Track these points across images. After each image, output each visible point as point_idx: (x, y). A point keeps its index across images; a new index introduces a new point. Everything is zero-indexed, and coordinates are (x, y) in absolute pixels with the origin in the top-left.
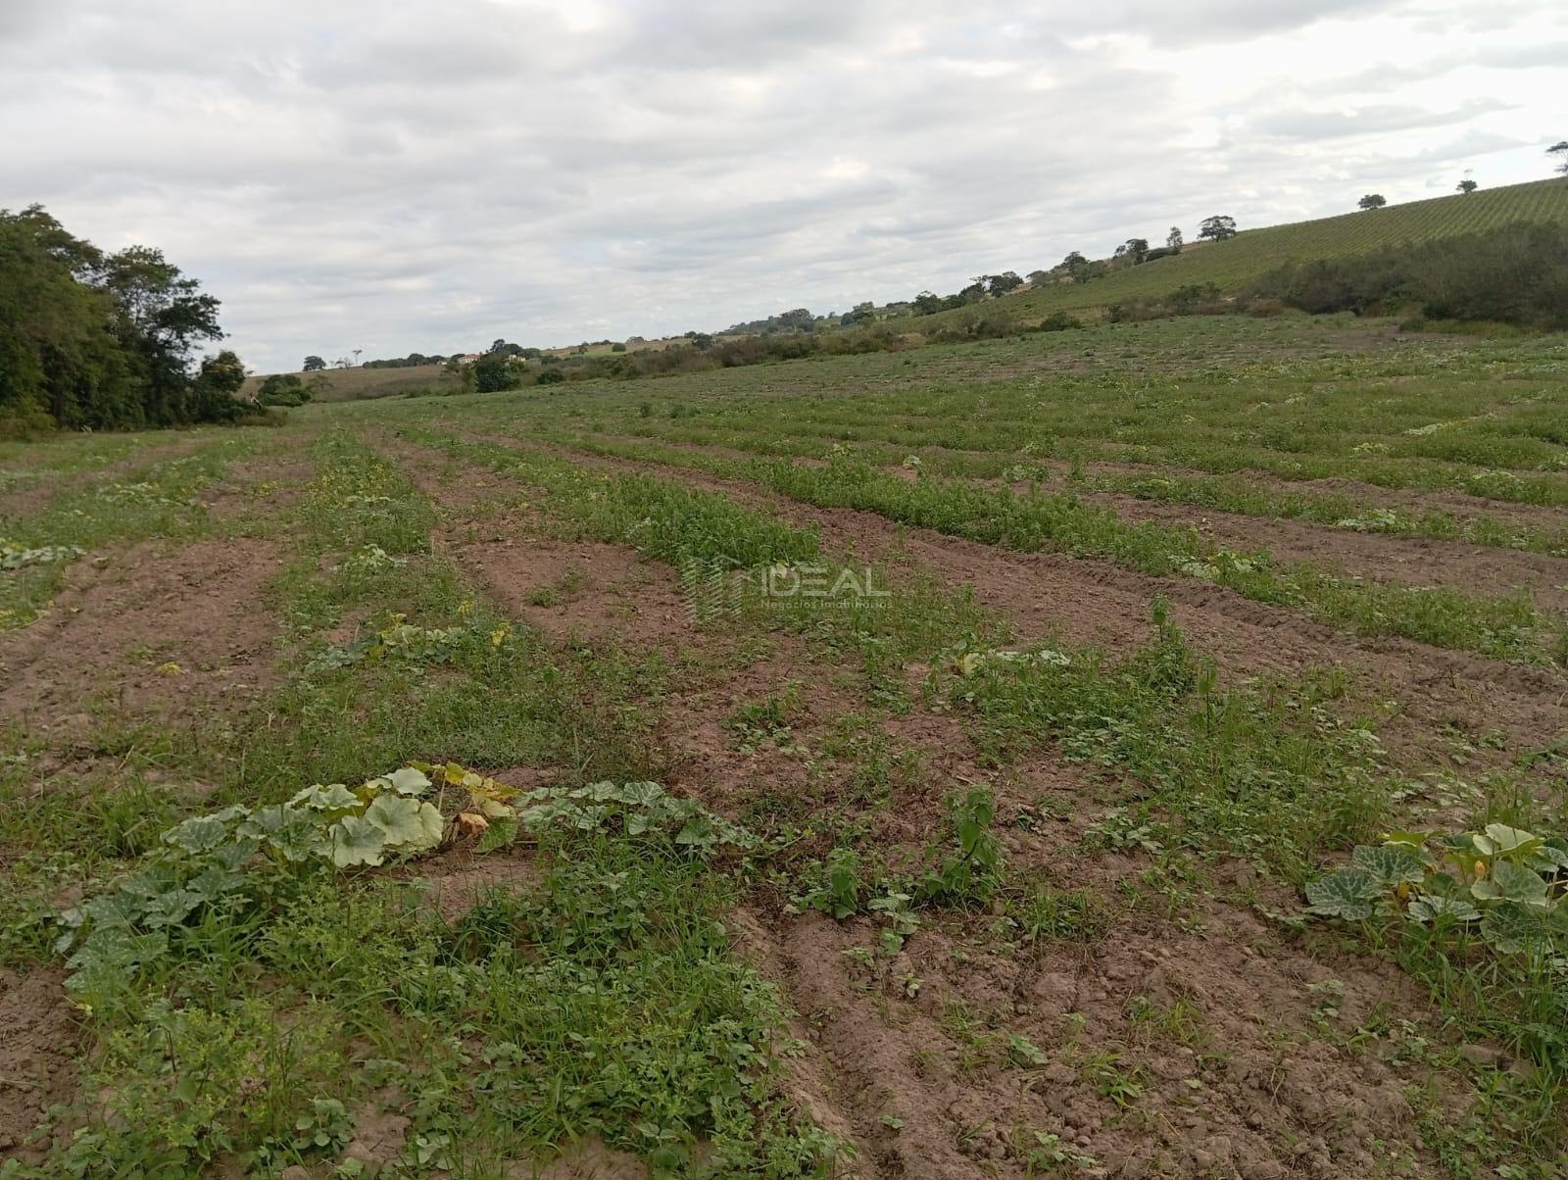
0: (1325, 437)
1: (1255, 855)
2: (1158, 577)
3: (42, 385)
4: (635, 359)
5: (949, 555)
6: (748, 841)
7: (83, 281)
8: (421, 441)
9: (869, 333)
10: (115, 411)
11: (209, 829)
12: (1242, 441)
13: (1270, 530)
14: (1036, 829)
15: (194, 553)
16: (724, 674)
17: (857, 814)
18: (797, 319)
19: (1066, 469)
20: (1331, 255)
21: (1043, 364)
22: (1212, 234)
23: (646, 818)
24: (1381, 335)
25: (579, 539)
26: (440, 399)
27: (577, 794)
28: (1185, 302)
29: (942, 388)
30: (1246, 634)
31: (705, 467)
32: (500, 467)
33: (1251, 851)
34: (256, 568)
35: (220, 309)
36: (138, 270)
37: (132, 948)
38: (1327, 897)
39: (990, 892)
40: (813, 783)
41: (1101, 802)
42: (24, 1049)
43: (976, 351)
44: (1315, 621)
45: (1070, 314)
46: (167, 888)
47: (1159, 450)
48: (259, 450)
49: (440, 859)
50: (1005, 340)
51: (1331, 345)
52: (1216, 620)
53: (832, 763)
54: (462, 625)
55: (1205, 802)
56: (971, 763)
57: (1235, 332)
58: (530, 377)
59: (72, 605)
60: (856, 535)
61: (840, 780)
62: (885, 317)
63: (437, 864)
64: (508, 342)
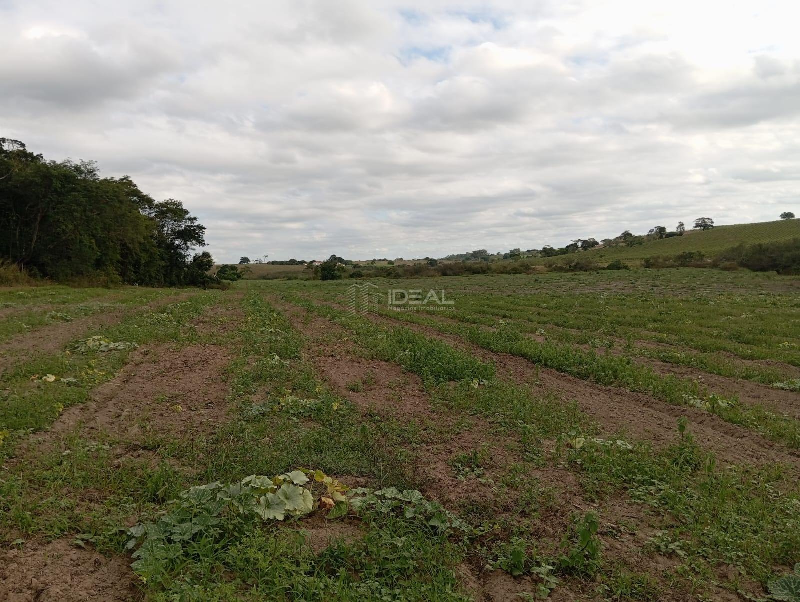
0: (764, 337)
1: (738, 563)
2: (677, 406)
3: (119, 262)
4: (398, 269)
5: (563, 384)
6: (466, 528)
7: (144, 214)
8: (294, 303)
9: (517, 265)
10: (150, 276)
11: (204, 492)
12: (718, 336)
13: (736, 385)
14: (618, 538)
15: (190, 351)
16: (448, 437)
17: (521, 520)
18: (481, 255)
19: (624, 343)
20: (765, 242)
21: (608, 287)
22: (701, 227)
23: (414, 510)
24: (792, 285)
25: (372, 359)
26: (303, 282)
27: (379, 493)
28: (685, 260)
29: (555, 295)
30: (726, 441)
31: (434, 327)
32: (333, 319)
33: (737, 561)
34: (218, 360)
35: (206, 231)
36: (170, 210)
37: (165, 551)
38: (780, 590)
39: (595, 570)
40: (498, 500)
41: (653, 527)
42: (110, 597)
43: (573, 277)
44: (764, 437)
45: (623, 262)
46: (182, 521)
47: (673, 337)
48: (218, 302)
49: (310, 520)
50: (588, 273)
51: (765, 289)
52: (710, 432)
53: (506, 490)
54: (317, 398)
55: (710, 532)
56: (581, 498)
57: (712, 278)
58: (347, 275)
59: (131, 371)
60: (513, 369)
61: (511, 500)
62: (526, 257)
63: (308, 523)
64: (338, 256)
